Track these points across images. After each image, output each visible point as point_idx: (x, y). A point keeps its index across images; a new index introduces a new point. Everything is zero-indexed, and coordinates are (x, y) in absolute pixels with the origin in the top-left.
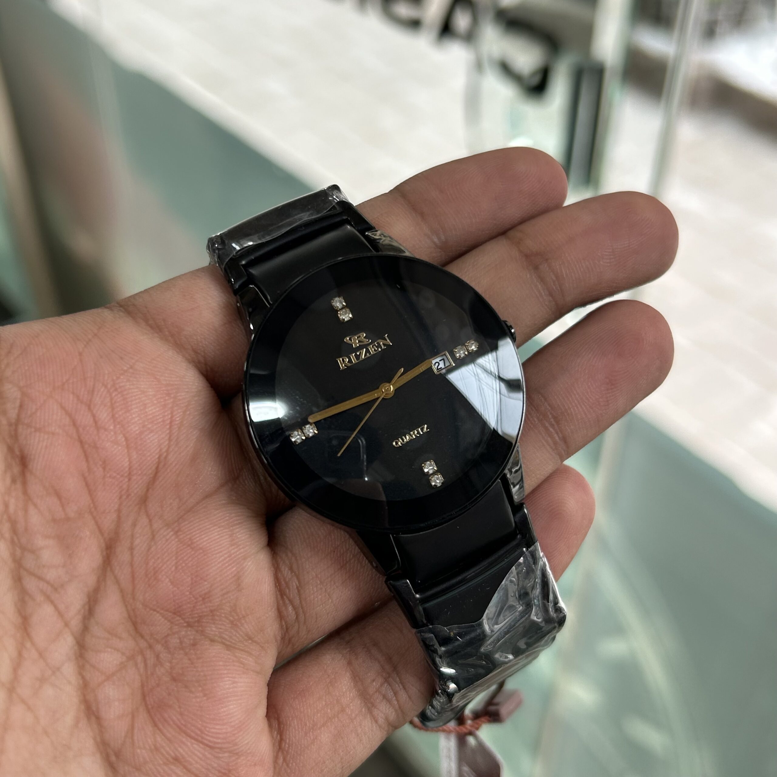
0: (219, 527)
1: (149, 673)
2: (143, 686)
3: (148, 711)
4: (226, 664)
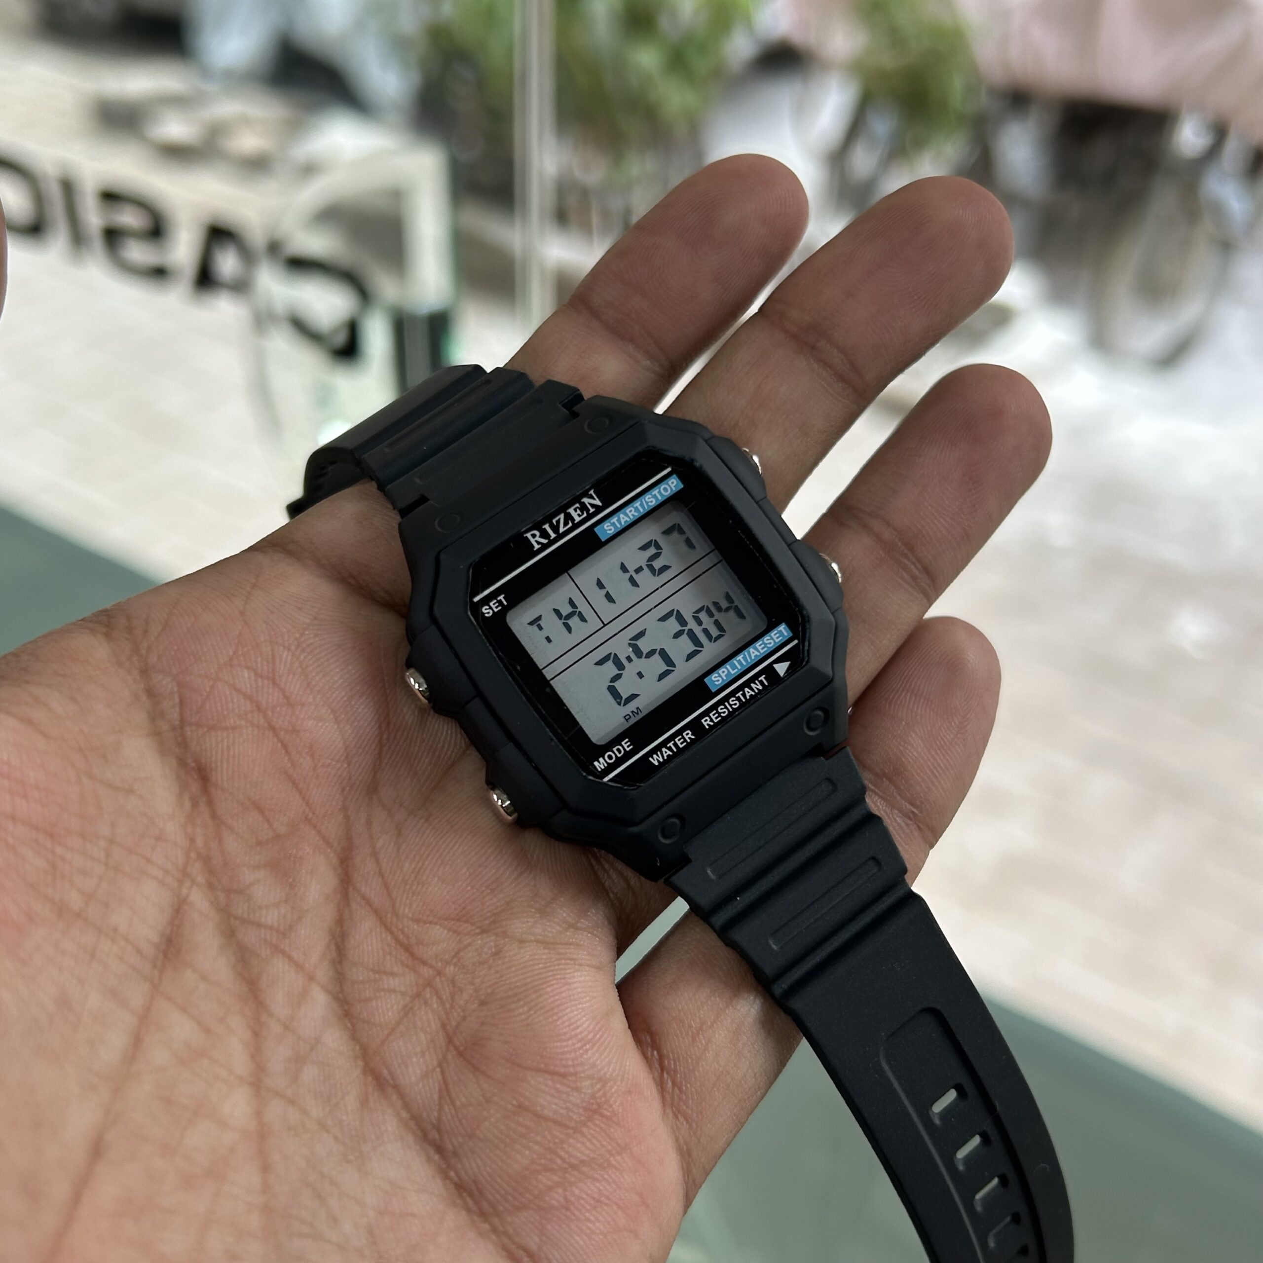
1: (448, 1006)
2: (444, 1026)
3: (460, 1054)
4: (548, 964)
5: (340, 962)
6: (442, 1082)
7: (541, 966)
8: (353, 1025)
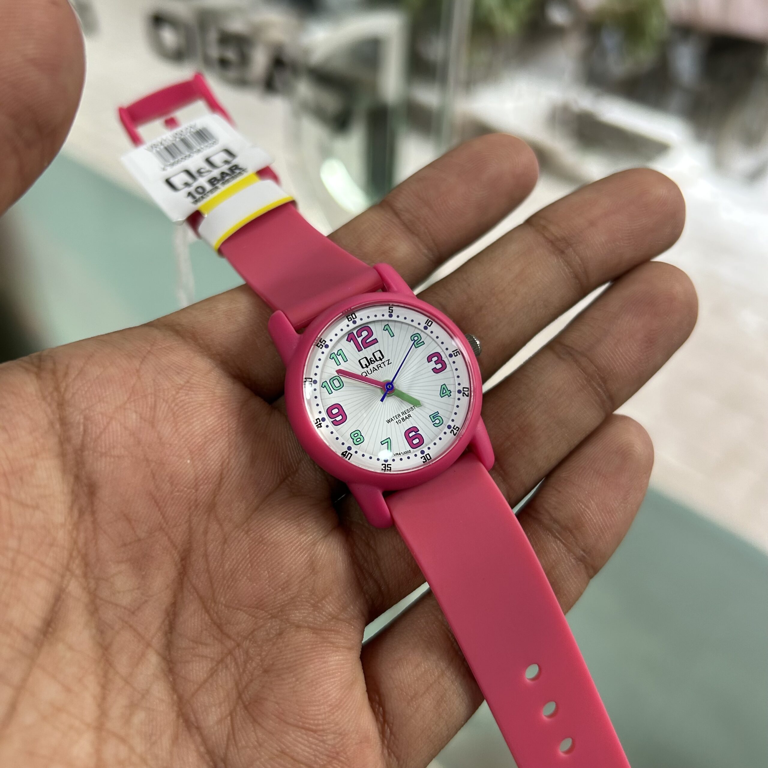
0: (286, 520)
1: (241, 670)
2: (237, 685)
3: (246, 707)
4: (314, 646)
5: (171, 633)
6: (230, 728)
7: (309, 647)
8: (174, 680)
